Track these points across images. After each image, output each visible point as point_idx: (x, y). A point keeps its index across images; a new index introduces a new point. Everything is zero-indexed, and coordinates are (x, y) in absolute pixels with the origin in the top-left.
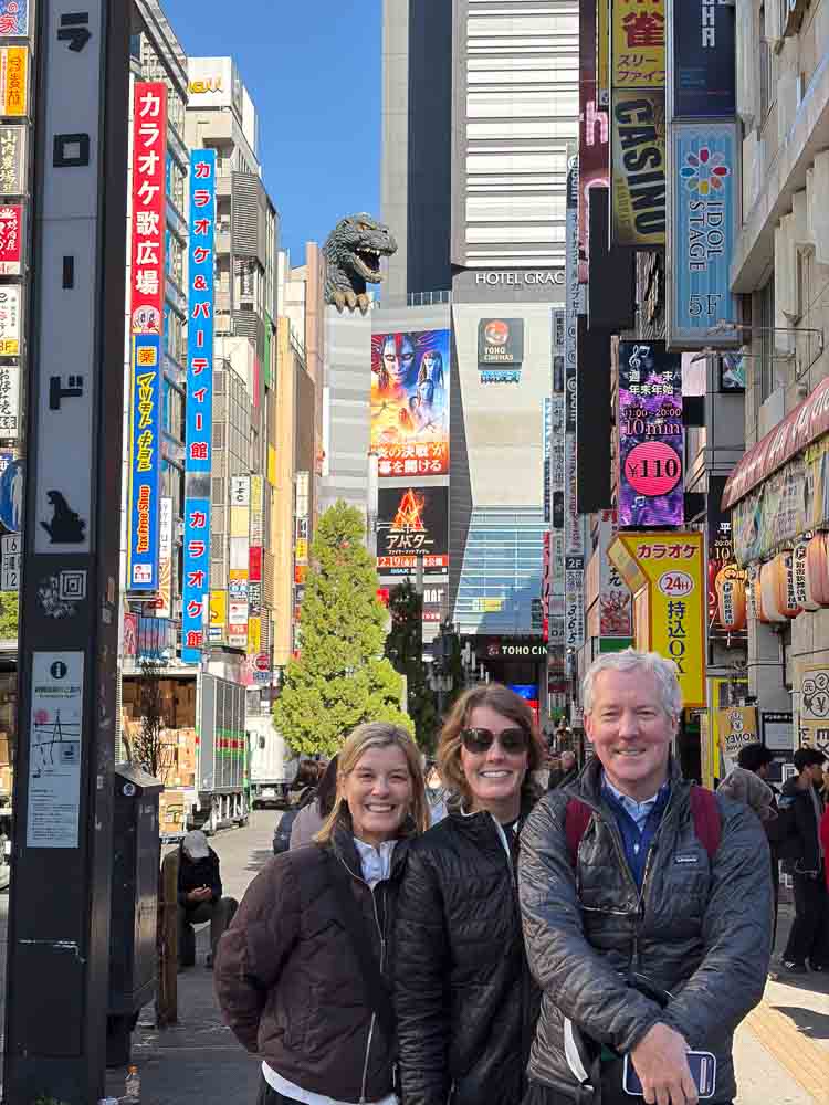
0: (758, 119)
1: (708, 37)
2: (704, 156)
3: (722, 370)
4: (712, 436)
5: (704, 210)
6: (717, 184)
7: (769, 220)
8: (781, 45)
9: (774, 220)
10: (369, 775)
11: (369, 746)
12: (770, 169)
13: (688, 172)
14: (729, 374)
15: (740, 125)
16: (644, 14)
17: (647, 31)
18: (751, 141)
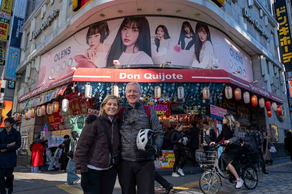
0: (25, 49)
1: (17, 36)
2: (14, 52)
3: (8, 85)
4: (5, 94)
5: (13, 60)
6: (15, 57)
7: (27, 63)
8: (31, 40)
9: (27, 64)
10: (110, 104)
11: (110, 99)
12: (26, 57)
13: (11, 54)
14: (10, 86)
15: (20, 49)
16: (3, 30)
17: (3, 33)
18: (23, 52)
